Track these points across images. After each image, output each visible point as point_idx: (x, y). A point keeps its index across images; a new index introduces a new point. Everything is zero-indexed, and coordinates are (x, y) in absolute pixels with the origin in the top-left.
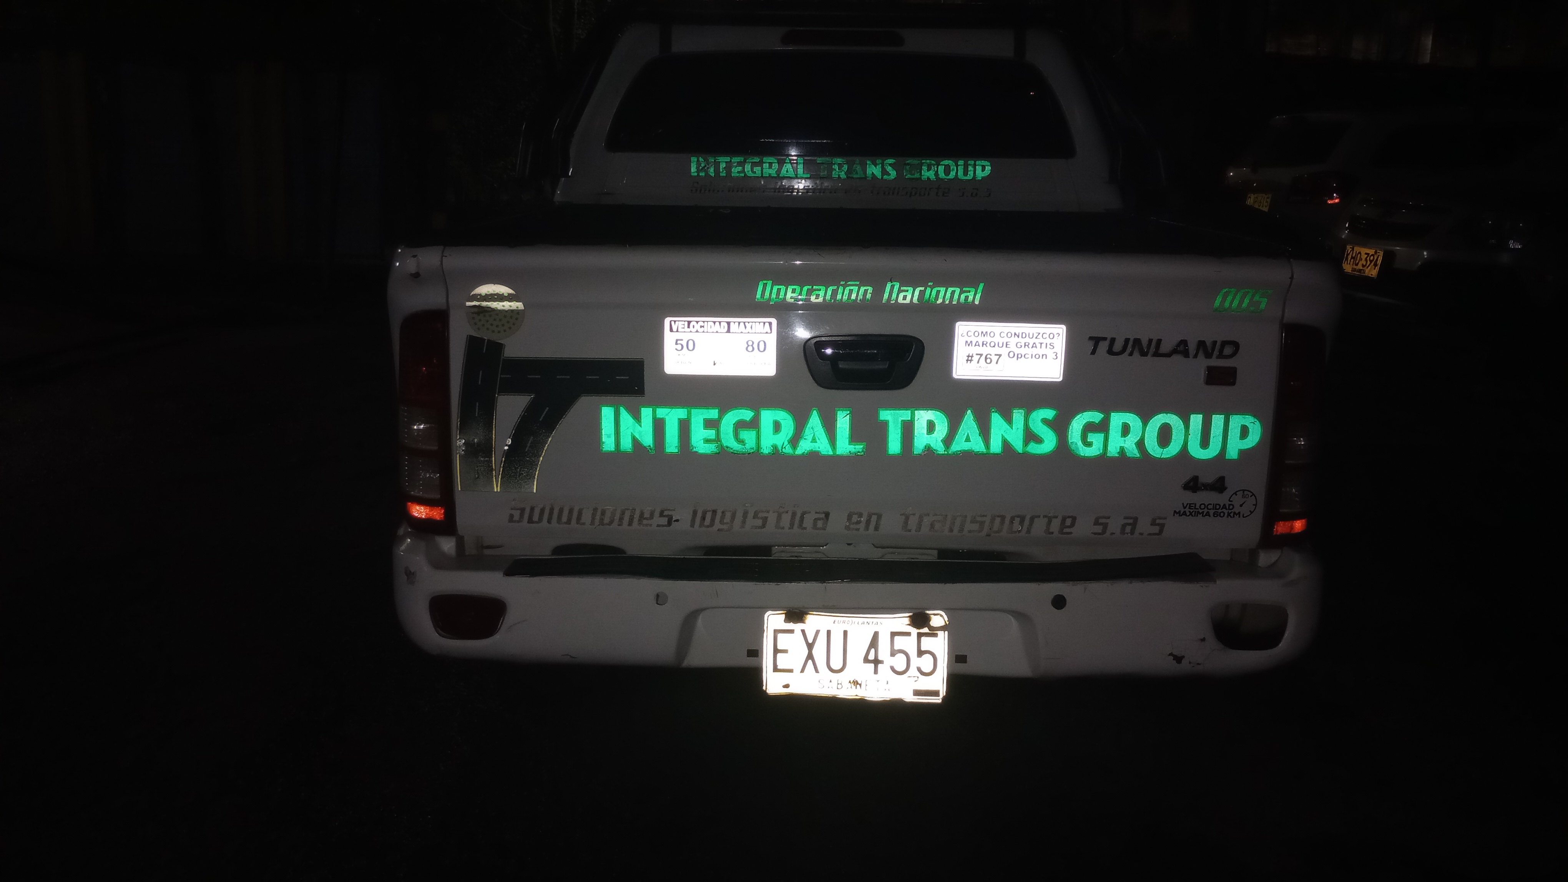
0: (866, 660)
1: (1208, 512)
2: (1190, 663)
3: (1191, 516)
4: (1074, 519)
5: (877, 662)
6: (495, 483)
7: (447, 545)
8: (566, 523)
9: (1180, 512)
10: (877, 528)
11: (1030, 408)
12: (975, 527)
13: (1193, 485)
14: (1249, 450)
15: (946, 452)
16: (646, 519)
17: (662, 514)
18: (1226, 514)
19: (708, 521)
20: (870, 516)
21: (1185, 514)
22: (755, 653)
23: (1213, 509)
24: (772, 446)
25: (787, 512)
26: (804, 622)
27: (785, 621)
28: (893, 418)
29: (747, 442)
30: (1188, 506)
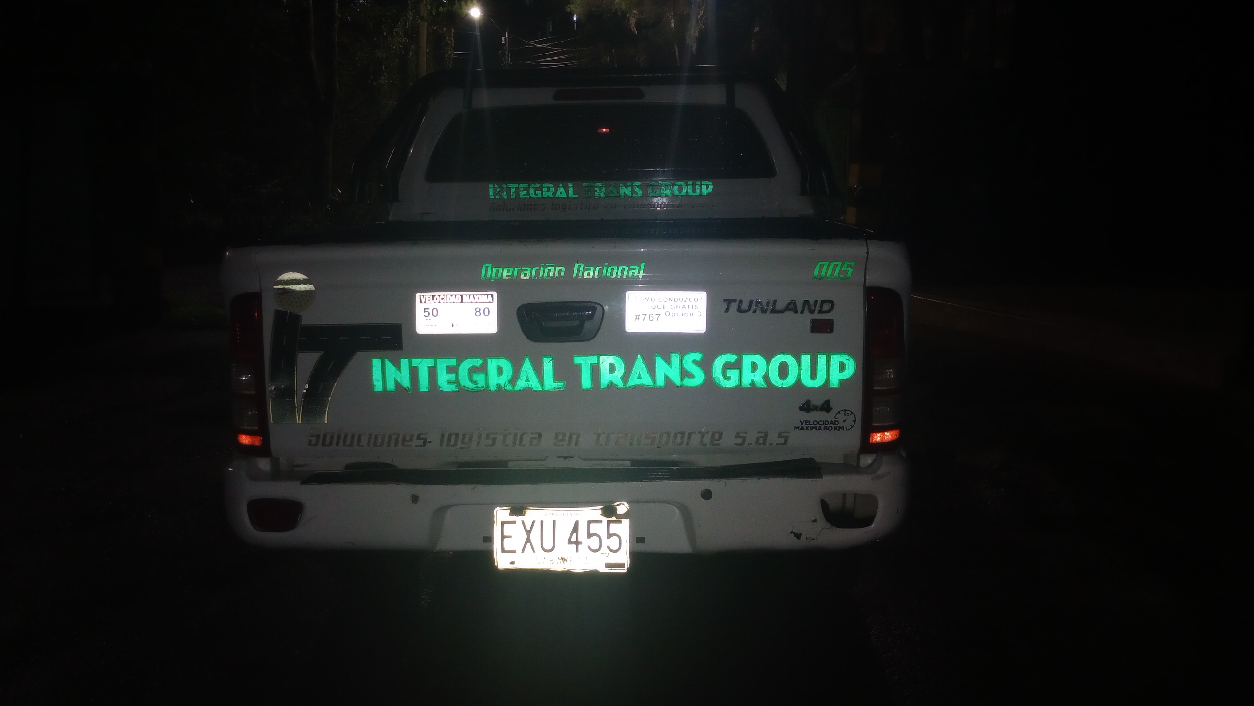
0: (570, 542)
2: (807, 538)
3: (807, 430)
4: (721, 434)
5: (577, 543)
6: (297, 417)
7: (264, 464)
8: (348, 446)
9: (799, 427)
10: (576, 444)
11: (683, 353)
12: (649, 442)
13: (807, 407)
14: (846, 380)
15: (624, 387)
16: (407, 441)
17: (419, 438)
18: (833, 429)
20: (571, 435)
21: (802, 428)
22: (489, 539)
23: (823, 424)
24: (497, 385)
25: (510, 434)
26: (524, 515)
27: (510, 514)
28: (584, 362)
29: (478, 382)
30: (805, 423)
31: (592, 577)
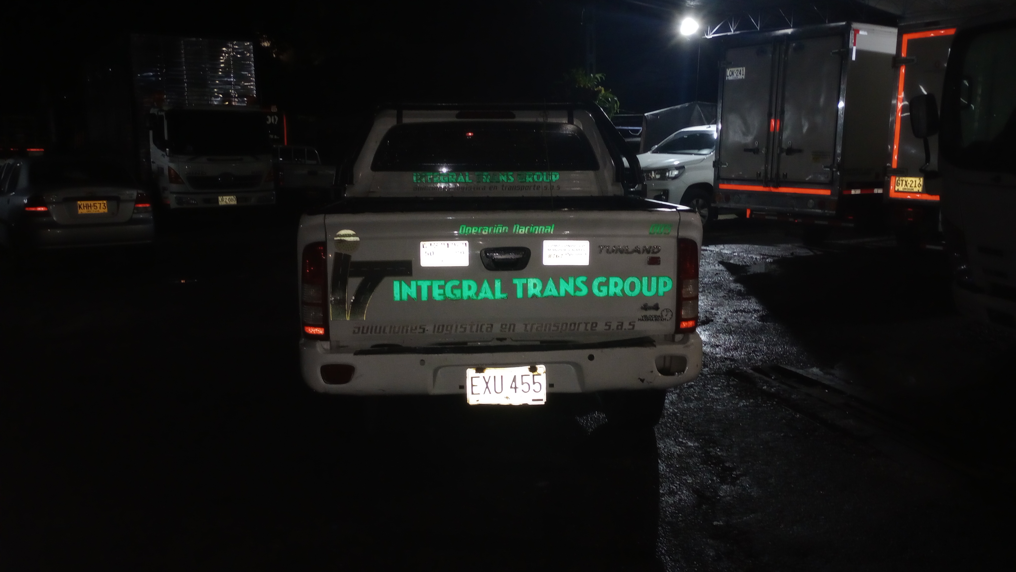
0: (511, 387)
1: (652, 319)
2: (647, 382)
5: (516, 388)
6: (347, 316)
8: (378, 335)
9: (641, 319)
10: (513, 330)
11: (575, 277)
13: (645, 308)
14: (667, 292)
15: (542, 296)
16: (414, 330)
17: (420, 328)
18: (660, 320)
19: (440, 330)
20: (510, 325)
21: (643, 320)
22: (463, 387)
24: (468, 296)
25: (474, 325)
26: (484, 373)
27: (476, 373)
28: (518, 282)
29: (457, 294)
30: (644, 316)
31: (525, 408)
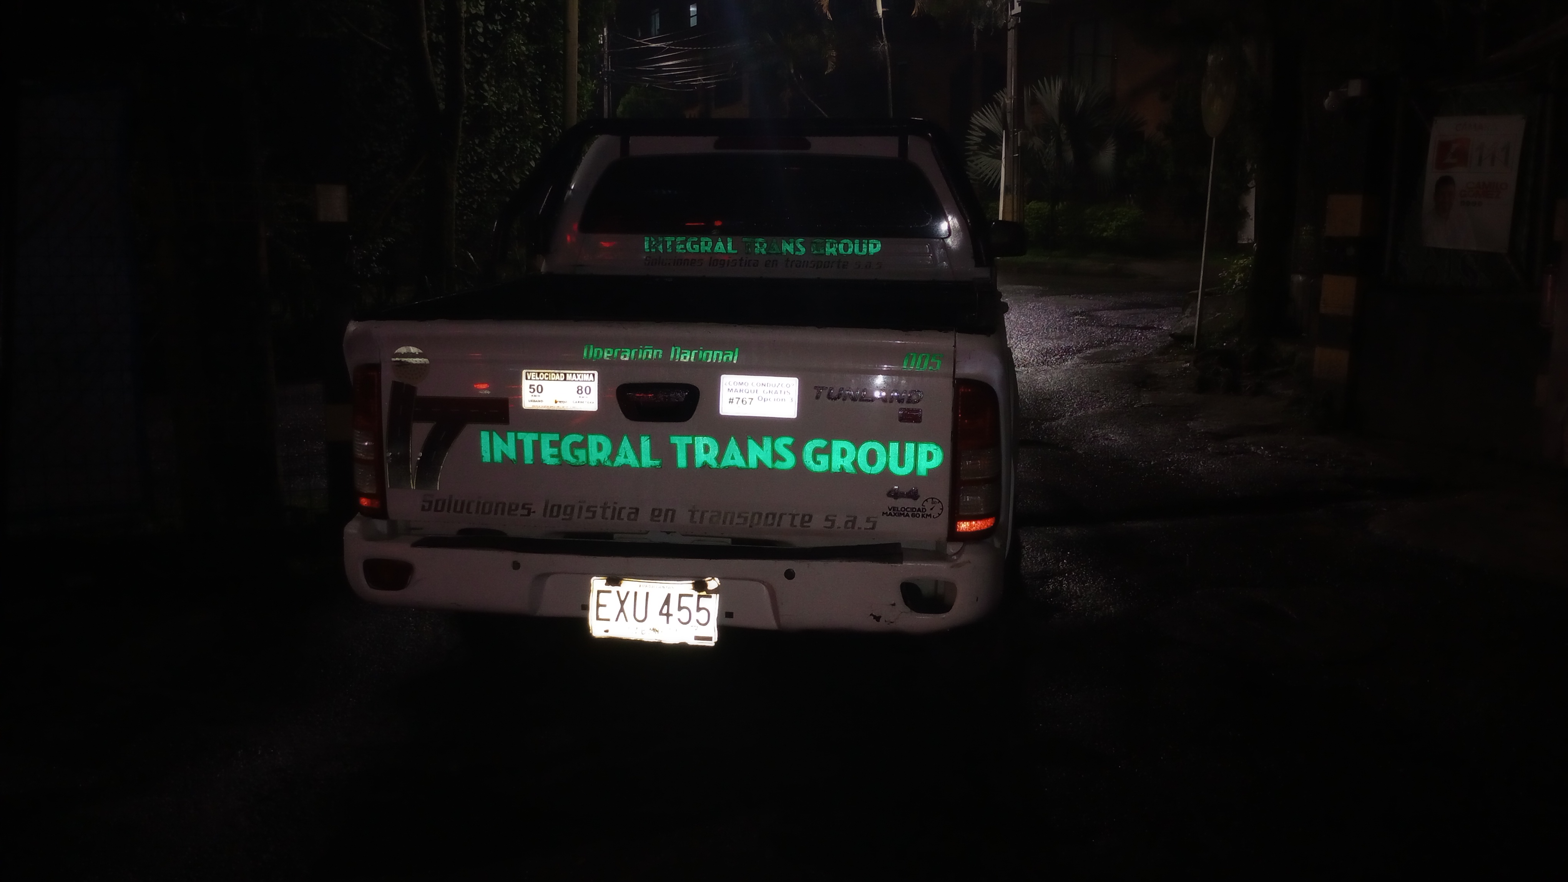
0: (661, 613)
1: (907, 513)
4: (811, 517)
5: (668, 615)
6: (411, 483)
9: (887, 513)
10: (672, 520)
11: (775, 437)
12: (741, 520)
13: (895, 495)
14: (934, 469)
15: (718, 467)
16: (513, 510)
17: (523, 508)
18: (921, 516)
19: (555, 514)
20: (667, 511)
21: (890, 514)
22: (586, 608)
24: (597, 460)
25: (609, 507)
26: (619, 586)
27: (606, 585)
28: (680, 442)
29: (580, 457)
30: (892, 509)
